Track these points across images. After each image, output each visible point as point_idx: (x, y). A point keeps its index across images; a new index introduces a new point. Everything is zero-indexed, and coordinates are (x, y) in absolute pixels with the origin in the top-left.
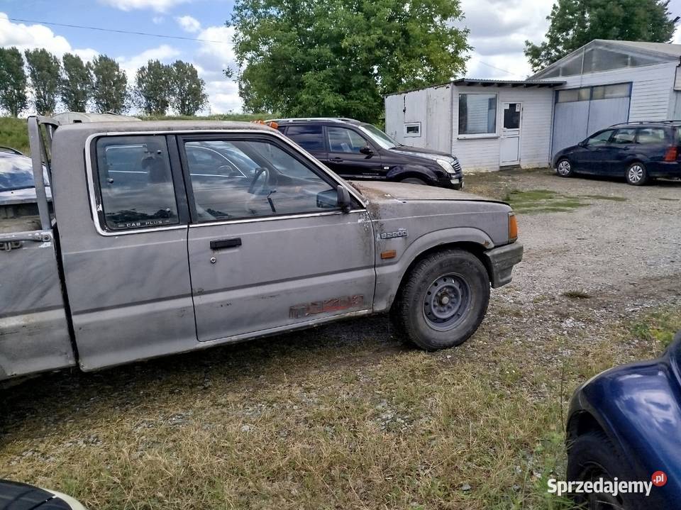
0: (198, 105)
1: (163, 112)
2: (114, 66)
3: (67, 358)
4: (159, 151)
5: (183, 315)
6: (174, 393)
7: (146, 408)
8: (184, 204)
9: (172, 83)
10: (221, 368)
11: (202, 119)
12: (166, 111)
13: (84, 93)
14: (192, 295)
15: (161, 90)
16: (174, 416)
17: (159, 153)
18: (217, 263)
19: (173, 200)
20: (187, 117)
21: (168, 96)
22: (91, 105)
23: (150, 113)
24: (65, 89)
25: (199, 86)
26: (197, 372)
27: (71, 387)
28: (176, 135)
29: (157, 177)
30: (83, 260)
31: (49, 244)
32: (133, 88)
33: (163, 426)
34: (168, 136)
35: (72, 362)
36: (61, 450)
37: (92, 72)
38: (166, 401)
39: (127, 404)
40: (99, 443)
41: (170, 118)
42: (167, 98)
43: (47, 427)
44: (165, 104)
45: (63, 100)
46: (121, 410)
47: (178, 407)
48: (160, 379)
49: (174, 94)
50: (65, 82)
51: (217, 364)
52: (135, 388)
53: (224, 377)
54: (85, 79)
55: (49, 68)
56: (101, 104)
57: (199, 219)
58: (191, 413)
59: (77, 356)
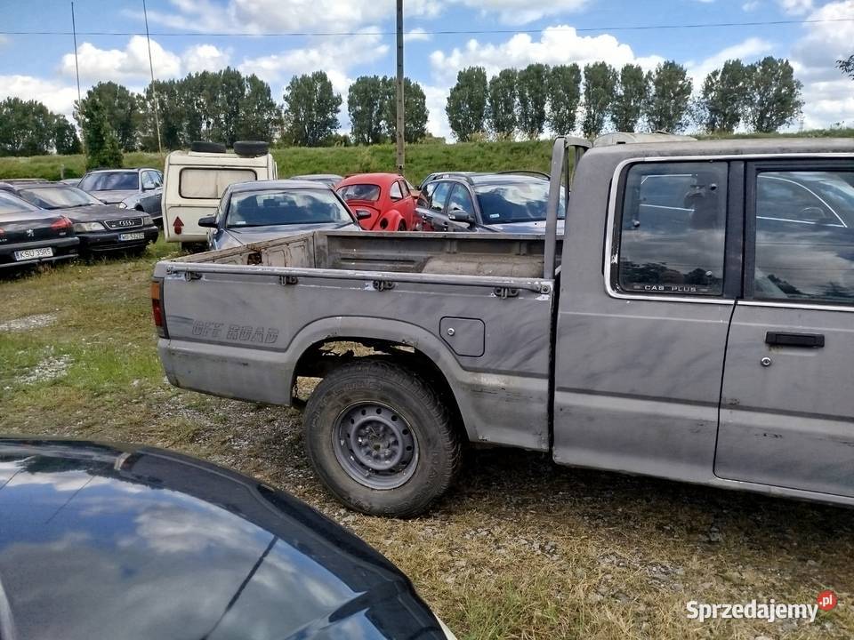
0: (784, 117)
1: (730, 129)
2: (680, 73)
3: (540, 440)
4: (714, 185)
5: (698, 432)
6: (663, 530)
7: (620, 535)
8: (735, 269)
9: (752, 89)
10: (743, 520)
11: (786, 136)
12: (735, 128)
13: (638, 109)
14: (719, 406)
15: (734, 100)
16: (655, 565)
17: (714, 188)
18: (772, 368)
19: (721, 256)
20: (766, 134)
21: (742, 107)
22: (642, 123)
23: (713, 130)
24: (618, 106)
25: (792, 90)
26: (703, 511)
27: (543, 468)
28: (746, 161)
29: (704, 221)
30: (581, 324)
31: (546, 298)
32: (696, 100)
33: (637, 573)
34: (732, 163)
35: (545, 447)
36: (514, 545)
37: (651, 83)
38: (649, 536)
39: (599, 518)
40: (555, 557)
41: (739, 137)
42: (740, 111)
43: (507, 508)
44: (735, 119)
45: (613, 119)
46: (589, 523)
47: (664, 553)
48: (648, 500)
49: (752, 104)
50: (619, 98)
51: (737, 510)
52: (613, 500)
53: (745, 536)
54: (642, 91)
55: (605, 82)
56: (653, 121)
57: (758, 294)
58: (681, 571)
59: (551, 442)
